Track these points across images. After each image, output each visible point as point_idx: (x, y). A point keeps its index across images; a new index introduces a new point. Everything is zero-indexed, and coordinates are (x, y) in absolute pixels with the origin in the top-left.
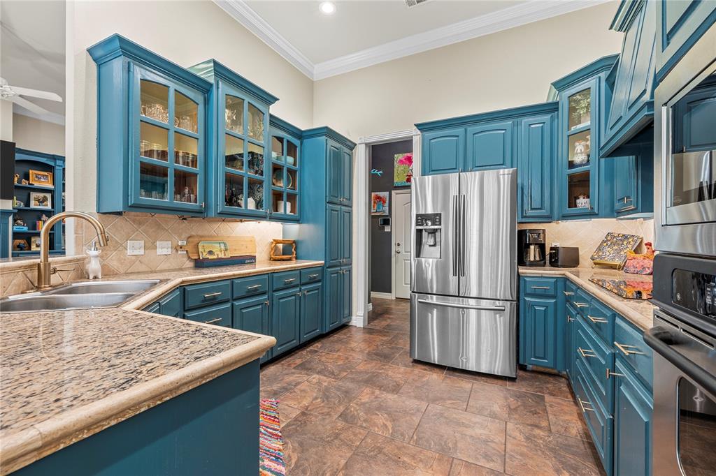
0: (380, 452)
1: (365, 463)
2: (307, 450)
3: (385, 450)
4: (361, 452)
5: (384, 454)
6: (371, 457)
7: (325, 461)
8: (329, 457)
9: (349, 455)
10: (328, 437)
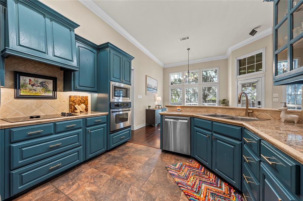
0: (138, 179)
1: (144, 175)
2: (165, 180)
3: (136, 179)
4: (145, 179)
5: (136, 178)
6: (141, 177)
7: (157, 176)
8: (156, 177)
9: (149, 178)
10: (158, 186)
